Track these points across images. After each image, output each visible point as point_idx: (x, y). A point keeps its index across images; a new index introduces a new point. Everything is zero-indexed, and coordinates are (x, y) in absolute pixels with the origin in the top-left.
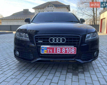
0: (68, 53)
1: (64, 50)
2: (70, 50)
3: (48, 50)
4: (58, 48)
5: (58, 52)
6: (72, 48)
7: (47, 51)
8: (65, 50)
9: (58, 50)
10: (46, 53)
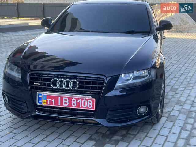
0: (82, 107)
1: (74, 102)
2: (85, 102)
3: (49, 100)
4: (64, 98)
5: (64, 104)
6: (87, 100)
7: (47, 101)
8: (77, 102)
9: (64, 101)
10: (45, 104)
